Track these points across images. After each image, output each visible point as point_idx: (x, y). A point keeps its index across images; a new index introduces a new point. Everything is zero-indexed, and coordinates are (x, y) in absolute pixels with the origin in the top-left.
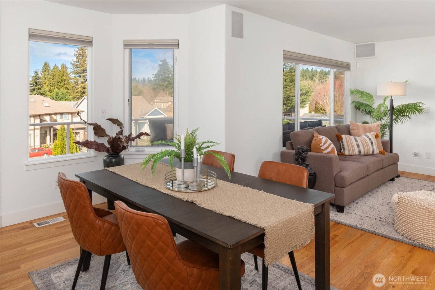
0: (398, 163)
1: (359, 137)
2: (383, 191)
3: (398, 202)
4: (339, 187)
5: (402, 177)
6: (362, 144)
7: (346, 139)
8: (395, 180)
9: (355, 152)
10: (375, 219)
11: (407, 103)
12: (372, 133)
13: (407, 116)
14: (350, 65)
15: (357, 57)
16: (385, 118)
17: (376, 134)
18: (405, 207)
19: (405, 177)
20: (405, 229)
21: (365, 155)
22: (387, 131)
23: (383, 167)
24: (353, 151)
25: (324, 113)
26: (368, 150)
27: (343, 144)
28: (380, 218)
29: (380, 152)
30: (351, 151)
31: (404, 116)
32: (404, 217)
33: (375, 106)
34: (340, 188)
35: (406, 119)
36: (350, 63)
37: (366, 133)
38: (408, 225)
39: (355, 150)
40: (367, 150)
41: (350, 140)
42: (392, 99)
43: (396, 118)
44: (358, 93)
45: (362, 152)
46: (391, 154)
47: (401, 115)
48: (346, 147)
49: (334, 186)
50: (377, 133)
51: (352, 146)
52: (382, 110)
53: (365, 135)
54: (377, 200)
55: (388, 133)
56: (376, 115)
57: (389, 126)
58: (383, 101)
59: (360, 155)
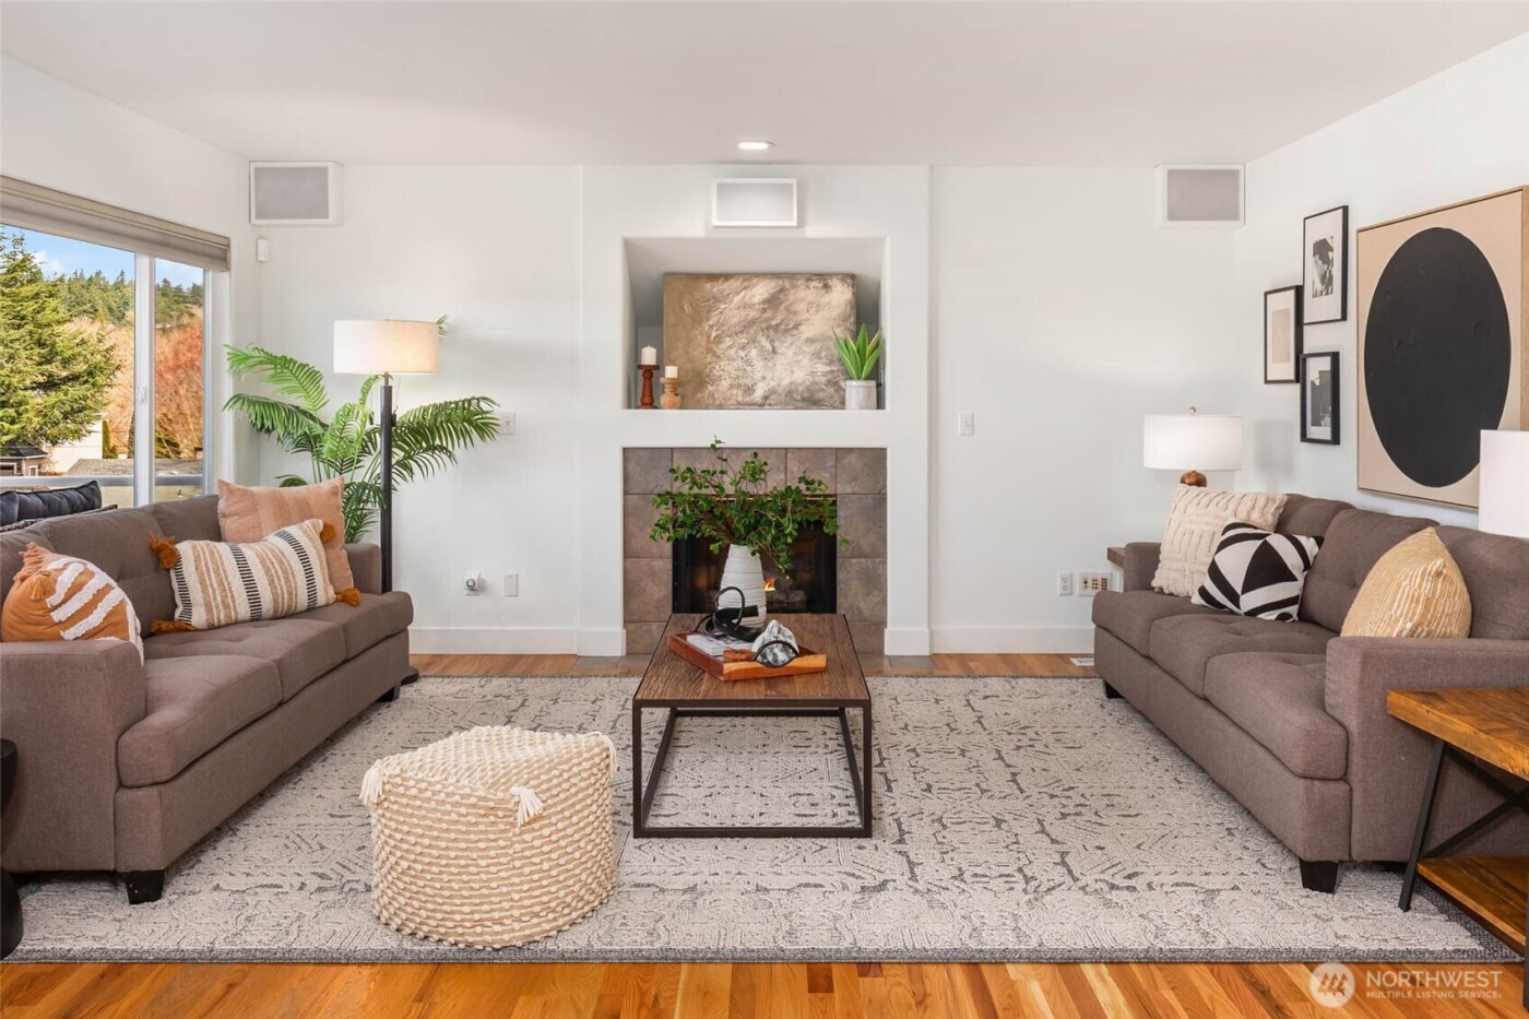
0: (409, 628)
1: (253, 545)
2: (348, 754)
3: (383, 797)
4: (139, 787)
5: (425, 677)
6: (267, 571)
7: (197, 560)
8: (401, 696)
9: (235, 611)
10: (301, 889)
11: (440, 400)
12: (307, 523)
13: (442, 448)
14: (228, 246)
15: (259, 216)
16: (367, 461)
17: (325, 526)
18: (405, 815)
19: (435, 676)
20: (406, 904)
21: (278, 615)
22: (374, 509)
23: (350, 656)
24: (226, 606)
25: (171, 454)
26: (290, 594)
27: (181, 581)
28: (322, 876)
29: (340, 597)
30: (217, 607)
31: (432, 448)
32: (401, 858)
33: (328, 414)
34: (141, 792)
35: (438, 458)
36: (227, 238)
37: (284, 525)
38: (415, 884)
39: (234, 601)
40: (286, 596)
41: (214, 563)
42: (391, 387)
43: (405, 458)
44: (261, 363)
45: (267, 604)
46: (386, 598)
47: (421, 447)
48: (196, 594)
49: (111, 786)
50: (329, 522)
51: (221, 584)
52: (355, 428)
53: (279, 535)
54: (320, 796)
55: (377, 517)
56: (331, 451)
57: (377, 491)
58: (360, 396)
59: (256, 618)
